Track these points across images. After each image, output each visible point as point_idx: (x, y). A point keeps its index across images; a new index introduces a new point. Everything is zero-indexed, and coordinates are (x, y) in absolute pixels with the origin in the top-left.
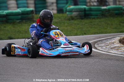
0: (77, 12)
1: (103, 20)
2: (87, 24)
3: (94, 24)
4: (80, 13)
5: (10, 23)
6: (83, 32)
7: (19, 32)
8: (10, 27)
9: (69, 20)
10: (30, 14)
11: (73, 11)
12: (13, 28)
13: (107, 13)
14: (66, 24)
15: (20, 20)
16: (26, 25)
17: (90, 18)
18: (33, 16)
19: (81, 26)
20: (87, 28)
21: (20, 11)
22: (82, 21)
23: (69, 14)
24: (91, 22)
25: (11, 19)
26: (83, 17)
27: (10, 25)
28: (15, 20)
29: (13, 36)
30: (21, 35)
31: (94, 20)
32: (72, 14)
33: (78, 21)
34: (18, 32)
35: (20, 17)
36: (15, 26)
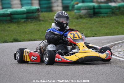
0: (85, 10)
1: (113, 18)
2: (96, 23)
3: (104, 23)
4: (89, 11)
5: (15, 23)
6: (93, 33)
7: (25, 32)
8: (14, 27)
9: (77, 19)
10: (35, 13)
11: (82, 9)
12: (18, 28)
13: (117, 11)
14: (74, 23)
15: (25, 20)
16: (32, 24)
17: (99, 17)
18: (39, 15)
19: (90, 26)
20: (97, 28)
21: (25, 10)
22: (92, 19)
23: (77, 12)
24: (101, 21)
25: (16, 19)
26: (92, 16)
28: (20, 20)
29: (18, 38)
30: (26, 35)
31: (104, 18)
32: (80, 12)
33: (87, 20)
34: (23, 32)
35: (25, 16)
36: (20, 26)
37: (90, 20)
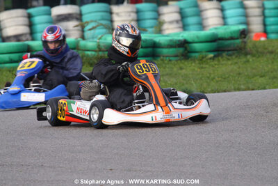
27: (193, 64)
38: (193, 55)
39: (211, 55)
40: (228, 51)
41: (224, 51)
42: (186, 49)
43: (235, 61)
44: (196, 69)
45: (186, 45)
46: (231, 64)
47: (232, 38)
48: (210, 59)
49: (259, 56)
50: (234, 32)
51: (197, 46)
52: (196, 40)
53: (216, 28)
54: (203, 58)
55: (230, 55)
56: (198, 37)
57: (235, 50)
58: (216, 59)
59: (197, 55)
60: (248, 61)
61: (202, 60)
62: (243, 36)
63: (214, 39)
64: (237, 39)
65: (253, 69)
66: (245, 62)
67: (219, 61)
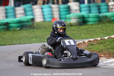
0: (76, 19)
1: (100, 26)
4: (79, 19)
11: (72, 18)
12: (12, 35)
13: (104, 19)
15: (20, 28)
16: (26, 32)
18: (33, 23)
23: (68, 21)
27: (10, 33)
32: (71, 21)
33: (76, 27)
36: (15, 33)
37: (78, 28)
38: (11, 28)
39: (19, 29)
40: (26, 27)
41: (24, 27)
42: (8, 26)
43: (28, 31)
44: (11, 35)
45: (8, 24)
46: (27, 33)
47: (28, 22)
48: (18, 30)
49: (39, 29)
50: (29, 19)
51: (12, 25)
52: (12, 22)
53: (21, 18)
54: (15, 30)
55: (27, 29)
56: (13, 21)
57: (29, 26)
58: (21, 30)
59: (12, 28)
60: (34, 31)
61: (14, 31)
62: (32, 21)
63: (20, 22)
64: (30, 22)
65: (34, 34)
66: (32, 32)
67: (21, 31)
